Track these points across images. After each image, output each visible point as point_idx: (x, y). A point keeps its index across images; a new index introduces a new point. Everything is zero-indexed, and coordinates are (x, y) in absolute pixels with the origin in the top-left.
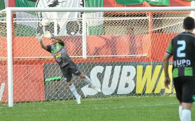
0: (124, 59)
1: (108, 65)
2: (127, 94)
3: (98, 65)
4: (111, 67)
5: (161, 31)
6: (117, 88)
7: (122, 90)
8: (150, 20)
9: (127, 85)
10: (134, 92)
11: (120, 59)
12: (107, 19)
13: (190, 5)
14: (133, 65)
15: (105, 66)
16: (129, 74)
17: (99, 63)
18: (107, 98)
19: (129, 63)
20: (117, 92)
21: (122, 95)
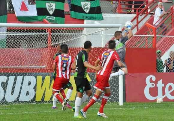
0: (26, 70)
1: (12, 75)
2: (28, 102)
3: (2, 75)
7: (24, 98)
8: (49, 36)
9: (28, 93)
10: (34, 99)
11: (23, 70)
13: (83, 23)
14: (34, 76)
15: (8, 76)
16: (30, 83)
18: (10, 105)
19: (30, 74)
20: (18, 99)
21: (23, 102)
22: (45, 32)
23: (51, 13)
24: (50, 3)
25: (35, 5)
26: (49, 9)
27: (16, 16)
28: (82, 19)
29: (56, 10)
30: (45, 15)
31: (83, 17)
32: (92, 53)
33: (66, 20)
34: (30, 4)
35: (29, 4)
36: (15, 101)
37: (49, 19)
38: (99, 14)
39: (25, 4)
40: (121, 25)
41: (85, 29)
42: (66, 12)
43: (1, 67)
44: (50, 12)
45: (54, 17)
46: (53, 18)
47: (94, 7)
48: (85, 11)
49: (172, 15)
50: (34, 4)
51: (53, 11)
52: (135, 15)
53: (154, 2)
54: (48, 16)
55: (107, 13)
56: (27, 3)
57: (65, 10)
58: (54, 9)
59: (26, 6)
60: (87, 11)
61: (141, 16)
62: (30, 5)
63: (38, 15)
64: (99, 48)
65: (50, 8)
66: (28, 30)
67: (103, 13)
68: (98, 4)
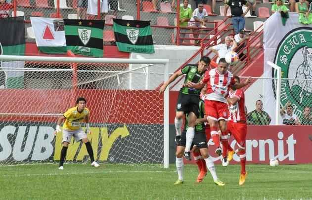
0: (39, 118)
1: (21, 125)
2: (42, 161)
3: (7, 125)
4: (25, 127)
5: (87, 86)
6: (32, 153)
7: (37, 156)
8: (74, 73)
9: (43, 150)
10: (51, 158)
11: (35, 118)
12: (29, 70)
13: (129, 58)
14: (51, 126)
16: (46, 137)
17: (10, 122)
18: (17, 165)
19: (45, 124)
20: (30, 158)
21: (37, 161)
22: (69, 68)
23: (85, 42)
24: (85, 29)
25: (64, 32)
26: (82, 37)
27: (38, 46)
28: (127, 51)
29: (91, 39)
30: (76, 46)
31: (129, 48)
32: (130, 98)
33: (105, 53)
34: (57, 30)
35: (55, 30)
36: (25, 161)
37: (82, 50)
38: (150, 46)
39: (50, 30)
40: (168, 60)
41: (131, 65)
42: (105, 42)
43: (1, 114)
44: (83, 41)
45: (89, 48)
46: (87, 50)
47: (143, 35)
48: (132, 41)
49: (247, 48)
50: (62, 30)
51: (88, 40)
52: (198, 48)
53: (225, 31)
54: (80, 47)
55: (161, 44)
56: (52, 29)
57: (104, 40)
58: (89, 37)
59: (51, 33)
60: (134, 42)
61: (207, 49)
62: (57, 32)
63: (67, 45)
64: (139, 91)
65: (84, 37)
66: (58, 66)
67: (155, 44)
68: (149, 33)
